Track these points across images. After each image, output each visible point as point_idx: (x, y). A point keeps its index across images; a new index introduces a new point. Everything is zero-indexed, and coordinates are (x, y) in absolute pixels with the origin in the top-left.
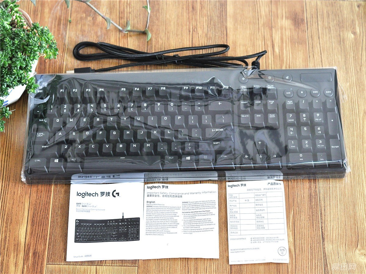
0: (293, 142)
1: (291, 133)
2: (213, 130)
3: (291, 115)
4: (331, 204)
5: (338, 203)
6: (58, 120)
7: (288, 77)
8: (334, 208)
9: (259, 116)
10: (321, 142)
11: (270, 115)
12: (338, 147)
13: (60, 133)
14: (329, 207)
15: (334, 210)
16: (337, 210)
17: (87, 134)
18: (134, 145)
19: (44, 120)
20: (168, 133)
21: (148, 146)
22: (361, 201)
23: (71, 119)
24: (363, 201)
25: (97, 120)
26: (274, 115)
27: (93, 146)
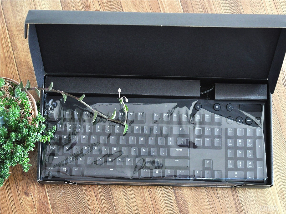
0: (231, 162)
1: (230, 155)
2: (175, 150)
3: (231, 140)
4: (251, 207)
5: (255, 204)
6: (65, 137)
7: (230, 107)
8: (254, 209)
9: (208, 140)
10: (250, 163)
11: (216, 140)
12: (262, 167)
13: (67, 147)
14: (250, 209)
15: (254, 211)
16: (255, 210)
17: (86, 149)
18: (119, 159)
19: (55, 136)
20: (144, 150)
21: (129, 161)
22: (269, 197)
23: (75, 136)
24: (270, 197)
25: (93, 138)
26: (219, 140)
27: (91, 159)
